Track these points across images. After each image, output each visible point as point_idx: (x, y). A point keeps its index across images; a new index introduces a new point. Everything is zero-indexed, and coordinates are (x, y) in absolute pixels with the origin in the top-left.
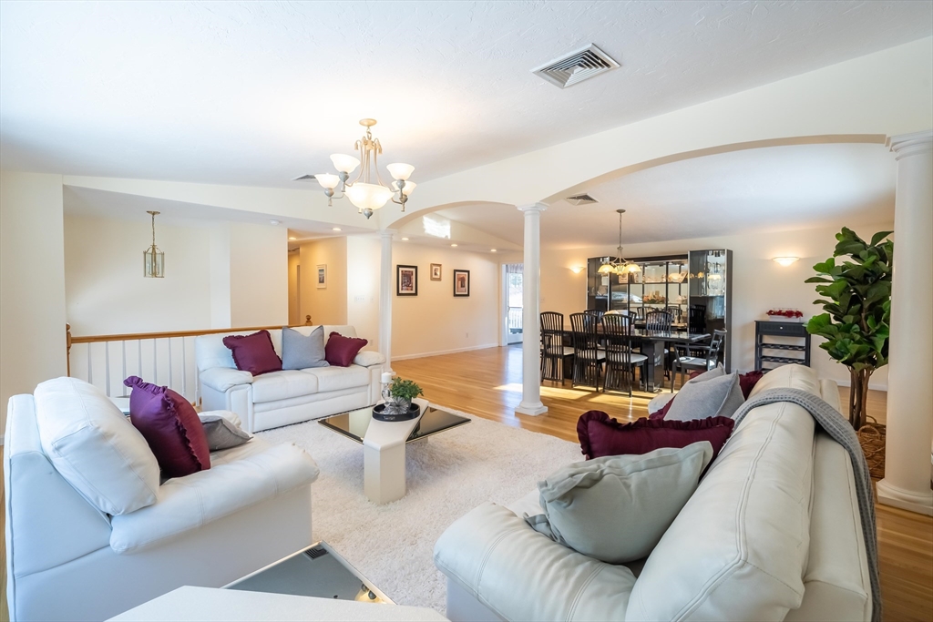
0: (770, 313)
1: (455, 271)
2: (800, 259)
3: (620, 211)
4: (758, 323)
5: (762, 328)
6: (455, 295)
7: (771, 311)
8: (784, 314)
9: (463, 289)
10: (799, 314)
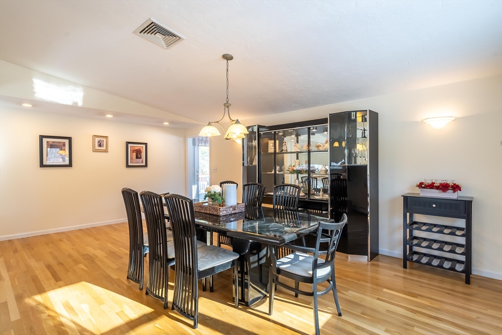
0: (421, 185)
1: (128, 143)
2: (456, 119)
3: (228, 58)
4: (406, 199)
5: (411, 204)
6: (128, 166)
7: (421, 184)
8: (437, 188)
9: (140, 160)
10: (456, 188)
